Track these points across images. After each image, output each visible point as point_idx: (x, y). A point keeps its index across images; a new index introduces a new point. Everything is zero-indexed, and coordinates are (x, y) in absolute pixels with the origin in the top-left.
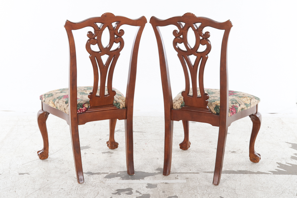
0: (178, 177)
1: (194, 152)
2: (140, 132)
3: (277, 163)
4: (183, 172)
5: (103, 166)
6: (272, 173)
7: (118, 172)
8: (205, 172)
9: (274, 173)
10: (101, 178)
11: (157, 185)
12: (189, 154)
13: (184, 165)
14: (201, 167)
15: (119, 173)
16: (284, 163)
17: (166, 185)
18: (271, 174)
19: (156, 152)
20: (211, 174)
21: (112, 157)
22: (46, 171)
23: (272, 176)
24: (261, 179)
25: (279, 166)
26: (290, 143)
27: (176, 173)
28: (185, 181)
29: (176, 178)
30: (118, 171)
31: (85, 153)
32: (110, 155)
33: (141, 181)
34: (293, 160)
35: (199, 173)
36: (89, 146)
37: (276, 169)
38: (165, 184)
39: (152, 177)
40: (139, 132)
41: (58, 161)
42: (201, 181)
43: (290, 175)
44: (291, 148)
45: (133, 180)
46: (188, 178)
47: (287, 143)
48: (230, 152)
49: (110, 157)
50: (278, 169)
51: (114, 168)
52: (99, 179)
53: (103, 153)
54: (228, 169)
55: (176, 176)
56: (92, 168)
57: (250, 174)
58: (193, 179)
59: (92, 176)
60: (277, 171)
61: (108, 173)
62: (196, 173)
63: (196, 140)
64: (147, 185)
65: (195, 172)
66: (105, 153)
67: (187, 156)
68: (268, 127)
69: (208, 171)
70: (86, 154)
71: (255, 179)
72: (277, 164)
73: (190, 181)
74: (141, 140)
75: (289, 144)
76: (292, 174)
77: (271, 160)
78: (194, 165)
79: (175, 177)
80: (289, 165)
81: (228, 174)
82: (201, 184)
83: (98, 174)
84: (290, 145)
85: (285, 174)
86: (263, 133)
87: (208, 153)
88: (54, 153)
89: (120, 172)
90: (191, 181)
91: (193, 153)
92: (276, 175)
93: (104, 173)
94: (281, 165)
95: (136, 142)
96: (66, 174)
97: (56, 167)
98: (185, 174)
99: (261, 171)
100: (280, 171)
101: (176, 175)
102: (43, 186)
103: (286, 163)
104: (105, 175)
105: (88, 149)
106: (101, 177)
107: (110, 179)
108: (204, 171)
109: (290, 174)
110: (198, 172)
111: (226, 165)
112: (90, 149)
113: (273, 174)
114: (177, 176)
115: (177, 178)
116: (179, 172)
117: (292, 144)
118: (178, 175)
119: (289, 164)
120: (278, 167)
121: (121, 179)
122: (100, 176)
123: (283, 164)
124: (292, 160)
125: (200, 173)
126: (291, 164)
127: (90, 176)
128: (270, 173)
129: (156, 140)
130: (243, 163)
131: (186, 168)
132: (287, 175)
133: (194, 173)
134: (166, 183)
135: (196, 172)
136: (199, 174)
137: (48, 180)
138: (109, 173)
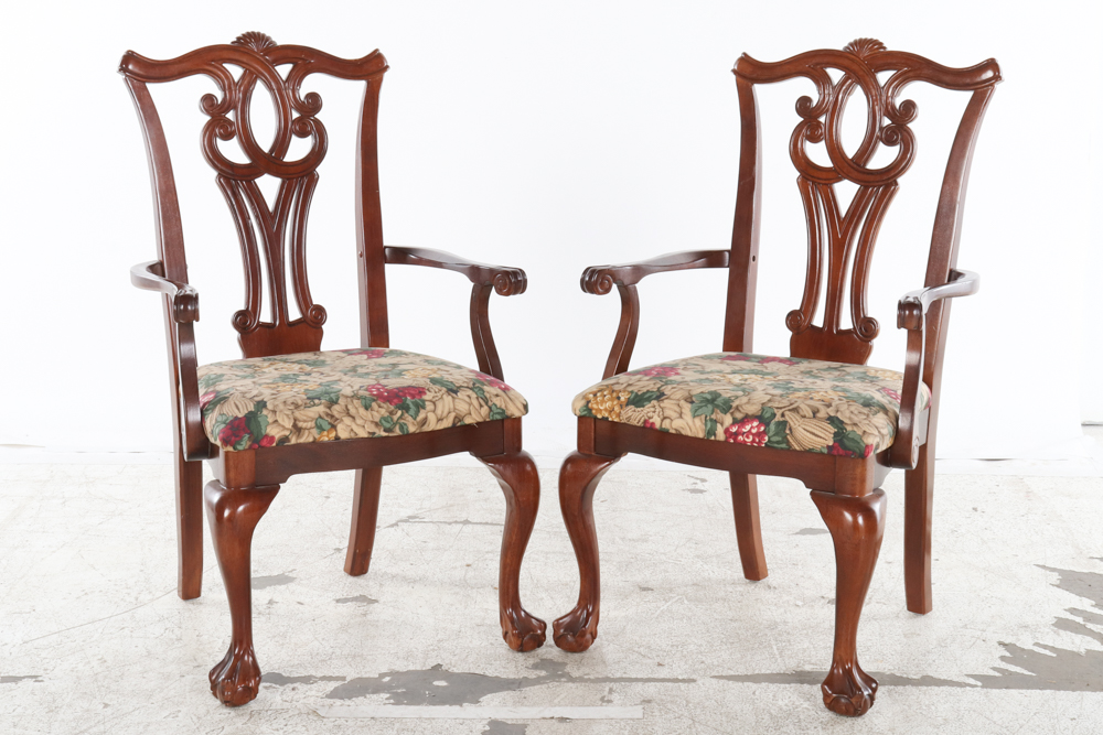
0: (615, 697)
1: (686, 602)
2: (492, 524)
3: (1000, 643)
4: (634, 676)
5: (331, 650)
6: (979, 684)
7: (383, 675)
8: (721, 677)
9: (987, 682)
10: (313, 699)
11: (525, 726)
12: (665, 607)
13: (642, 649)
14: (704, 659)
15: (387, 679)
16: (1026, 642)
17: (563, 726)
18: (976, 686)
19: (542, 599)
20: (740, 684)
21: (369, 617)
22: (107, 667)
23: (977, 695)
24: (933, 708)
25: (1008, 654)
26: (1053, 570)
27: (607, 679)
28: (638, 712)
29: (602, 699)
30: (384, 670)
31: (271, 602)
32: (364, 607)
33: (468, 711)
34: (1062, 632)
35: (694, 681)
36: (291, 575)
37: (994, 669)
38: (556, 724)
39: (511, 693)
40: (487, 523)
41: (162, 631)
42: (699, 710)
43: (1048, 692)
44: (1058, 586)
45: (438, 707)
46: (649, 701)
47: (1044, 567)
48: (823, 601)
49: (365, 615)
50: (1004, 665)
51: (369, 657)
52: (305, 701)
53: (338, 601)
54: (808, 668)
55: (606, 693)
56: (288, 658)
57: (892, 687)
58: (669, 706)
59: (281, 689)
60: (997, 674)
61: (344, 678)
62: (683, 681)
63: (698, 557)
64: (487, 728)
65: (680, 678)
66: (345, 600)
67: (656, 615)
68: (975, 509)
69: (732, 673)
70: (274, 605)
71: (910, 706)
72: (1002, 648)
73: (657, 713)
74: (491, 555)
75: (1048, 572)
76: (1057, 687)
77: (979, 633)
78: (680, 649)
79: (599, 696)
80: (1047, 652)
81: (806, 687)
82: (697, 725)
83: (307, 680)
84: (1055, 577)
85: (1028, 688)
86: (953, 531)
87: (739, 605)
88: (152, 600)
89: (392, 674)
90: (660, 710)
91: (682, 603)
92: (995, 691)
93: (330, 679)
94: (1014, 653)
95: (469, 563)
96: (183, 679)
97: (149, 653)
98: (640, 684)
99: (936, 675)
100: (1011, 673)
101: (607, 686)
102: (84, 727)
103: (1037, 644)
104: (332, 685)
105: (283, 587)
106: (313, 693)
107: (347, 702)
108: (715, 674)
109: (1051, 689)
110: (694, 677)
111: (804, 650)
112: (292, 586)
113: (982, 687)
114: (611, 691)
115: (609, 701)
116: (618, 675)
117: (1061, 572)
118: (615, 686)
119: (1045, 647)
120: (1003, 658)
121: (392, 701)
122: (311, 690)
123: (1023, 650)
124: (1058, 634)
125: (699, 682)
126: (1053, 649)
127: (271, 690)
128: (972, 681)
129: (547, 553)
130: (869, 644)
131: (649, 661)
132: (1038, 691)
133: (676, 680)
134: (563, 720)
135: (685, 677)
136: (693, 684)
137: (106, 706)
138: (348, 679)
